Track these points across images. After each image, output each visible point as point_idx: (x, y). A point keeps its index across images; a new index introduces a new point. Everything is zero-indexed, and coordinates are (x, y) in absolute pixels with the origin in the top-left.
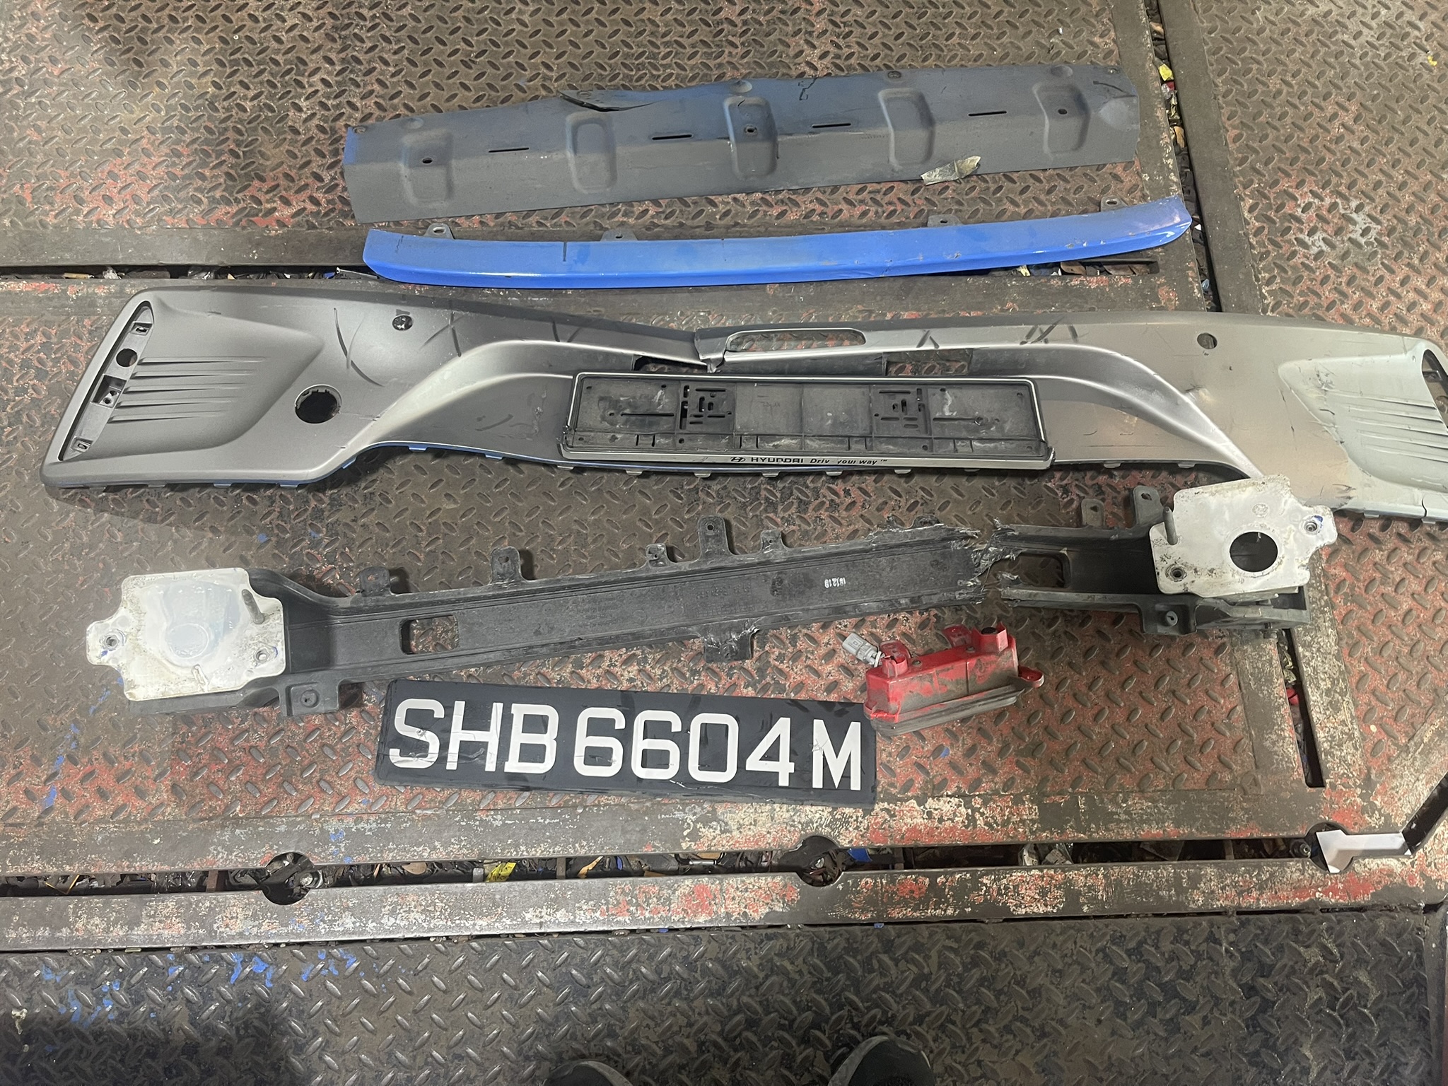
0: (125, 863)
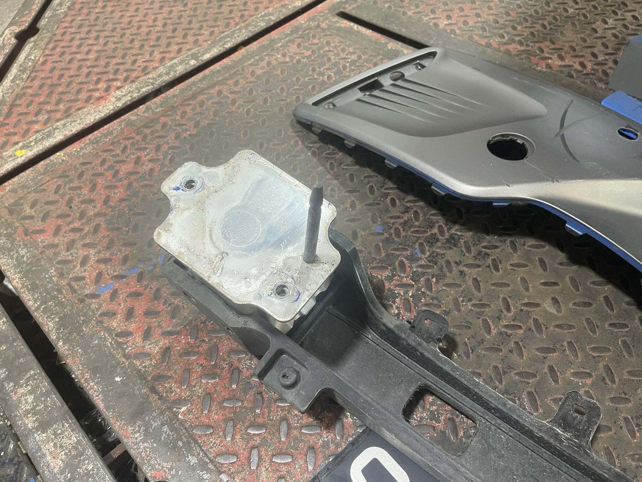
0: (87, 376)
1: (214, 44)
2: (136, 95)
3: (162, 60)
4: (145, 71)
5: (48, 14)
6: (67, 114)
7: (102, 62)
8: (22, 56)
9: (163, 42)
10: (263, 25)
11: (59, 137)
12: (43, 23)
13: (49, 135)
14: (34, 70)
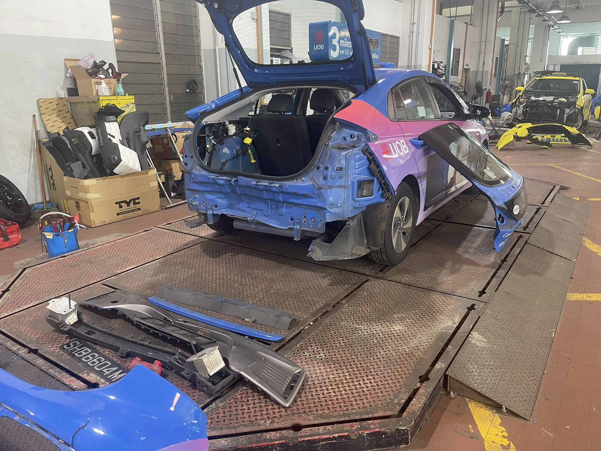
0: (22, 341)
1: (64, 292)
2: (39, 303)
3: (48, 296)
4: (42, 298)
5: (13, 286)
6: (19, 307)
7: (30, 297)
8: (4, 296)
9: (49, 292)
10: (80, 287)
11: (16, 311)
12: (11, 288)
13: (13, 311)
14: (8, 299)
